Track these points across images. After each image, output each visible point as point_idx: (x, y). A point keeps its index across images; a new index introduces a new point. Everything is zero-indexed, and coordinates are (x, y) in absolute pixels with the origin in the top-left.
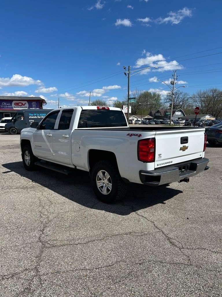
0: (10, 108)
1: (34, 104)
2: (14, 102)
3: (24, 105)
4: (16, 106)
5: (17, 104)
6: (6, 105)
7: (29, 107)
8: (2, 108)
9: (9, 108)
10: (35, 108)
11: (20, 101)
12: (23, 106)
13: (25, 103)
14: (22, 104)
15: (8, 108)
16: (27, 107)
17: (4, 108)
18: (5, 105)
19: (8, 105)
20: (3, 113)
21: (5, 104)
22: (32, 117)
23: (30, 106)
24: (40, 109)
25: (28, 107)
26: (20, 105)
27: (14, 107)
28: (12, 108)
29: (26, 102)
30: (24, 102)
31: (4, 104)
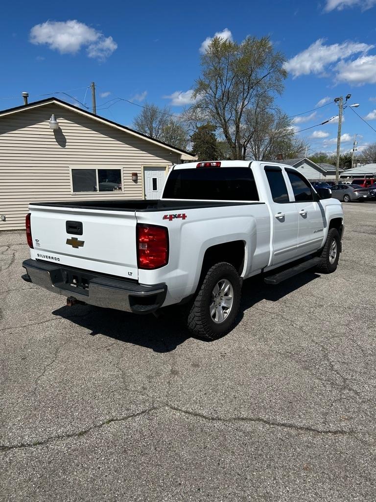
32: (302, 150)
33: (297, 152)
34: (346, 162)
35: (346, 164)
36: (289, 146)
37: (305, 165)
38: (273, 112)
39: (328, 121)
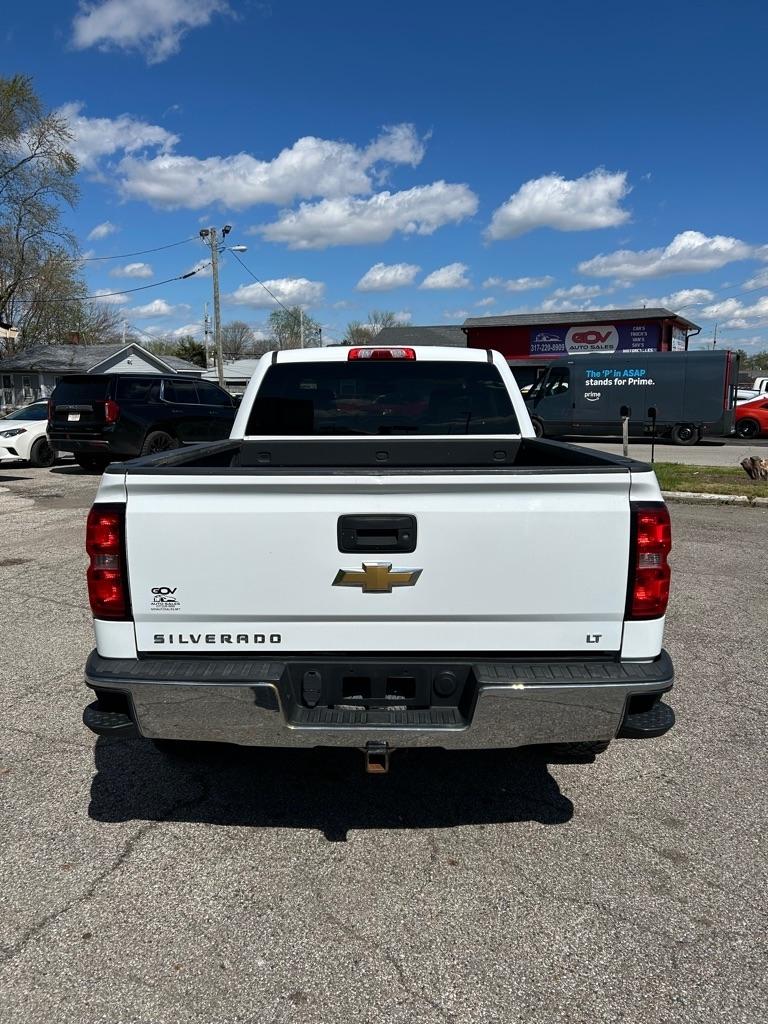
0: (558, 352)
1: (637, 333)
2: (572, 332)
3: (603, 340)
4: (577, 345)
5: (581, 338)
6: (547, 343)
7: (620, 347)
8: (534, 353)
9: (555, 352)
10: (640, 348)
11: (591, 326)
12: (599, 343)
13: (609, 333)
14: (599, 338)
15: (551, 351)
16: (611, 347)
17: (540, 352)
18: (544, 343)
19: (553, 342)
20: (535, 369)
21: (544, 339)
22: (596, 383)
23: (625, 342)
24: (659, 350)
25: (616, 346)
26: (590, 342)
27: (572, 348)
28: (565, 351)
29: (612, 329)
30: (603, 331)
31: (540, 338)
32: (109, 326)
33: (98, 331)
34: (195, 355)
35: (195, 359)
36: (78, 317)
37: (133, 358)
38: (58, 240)
39: (194, 273)
